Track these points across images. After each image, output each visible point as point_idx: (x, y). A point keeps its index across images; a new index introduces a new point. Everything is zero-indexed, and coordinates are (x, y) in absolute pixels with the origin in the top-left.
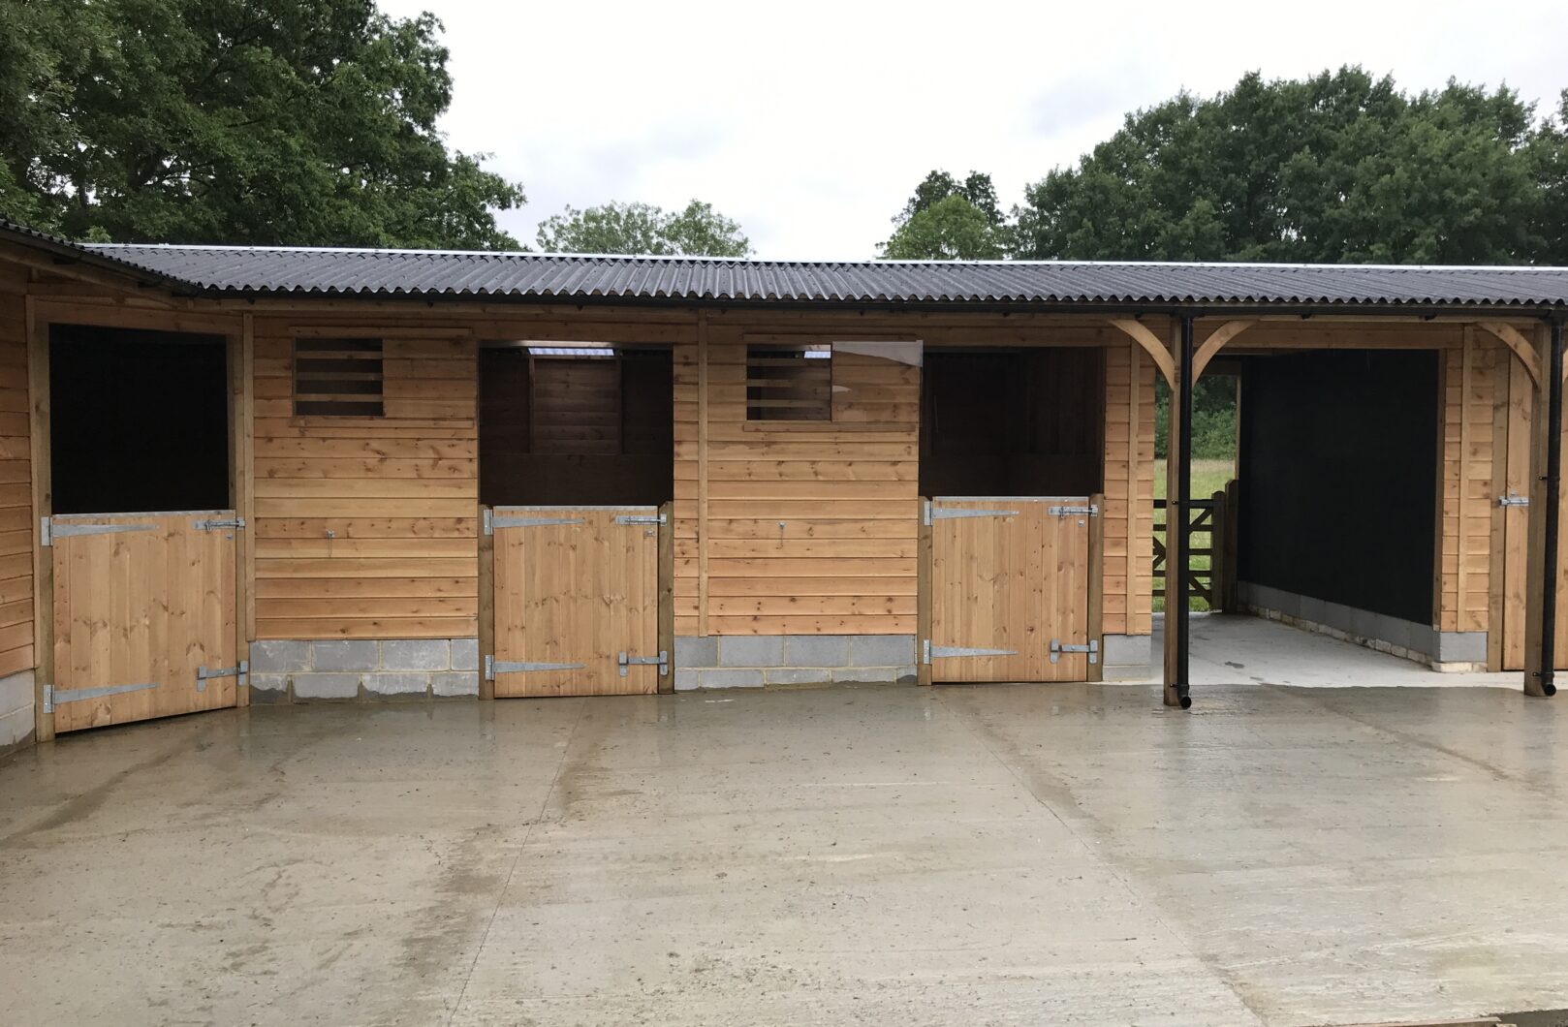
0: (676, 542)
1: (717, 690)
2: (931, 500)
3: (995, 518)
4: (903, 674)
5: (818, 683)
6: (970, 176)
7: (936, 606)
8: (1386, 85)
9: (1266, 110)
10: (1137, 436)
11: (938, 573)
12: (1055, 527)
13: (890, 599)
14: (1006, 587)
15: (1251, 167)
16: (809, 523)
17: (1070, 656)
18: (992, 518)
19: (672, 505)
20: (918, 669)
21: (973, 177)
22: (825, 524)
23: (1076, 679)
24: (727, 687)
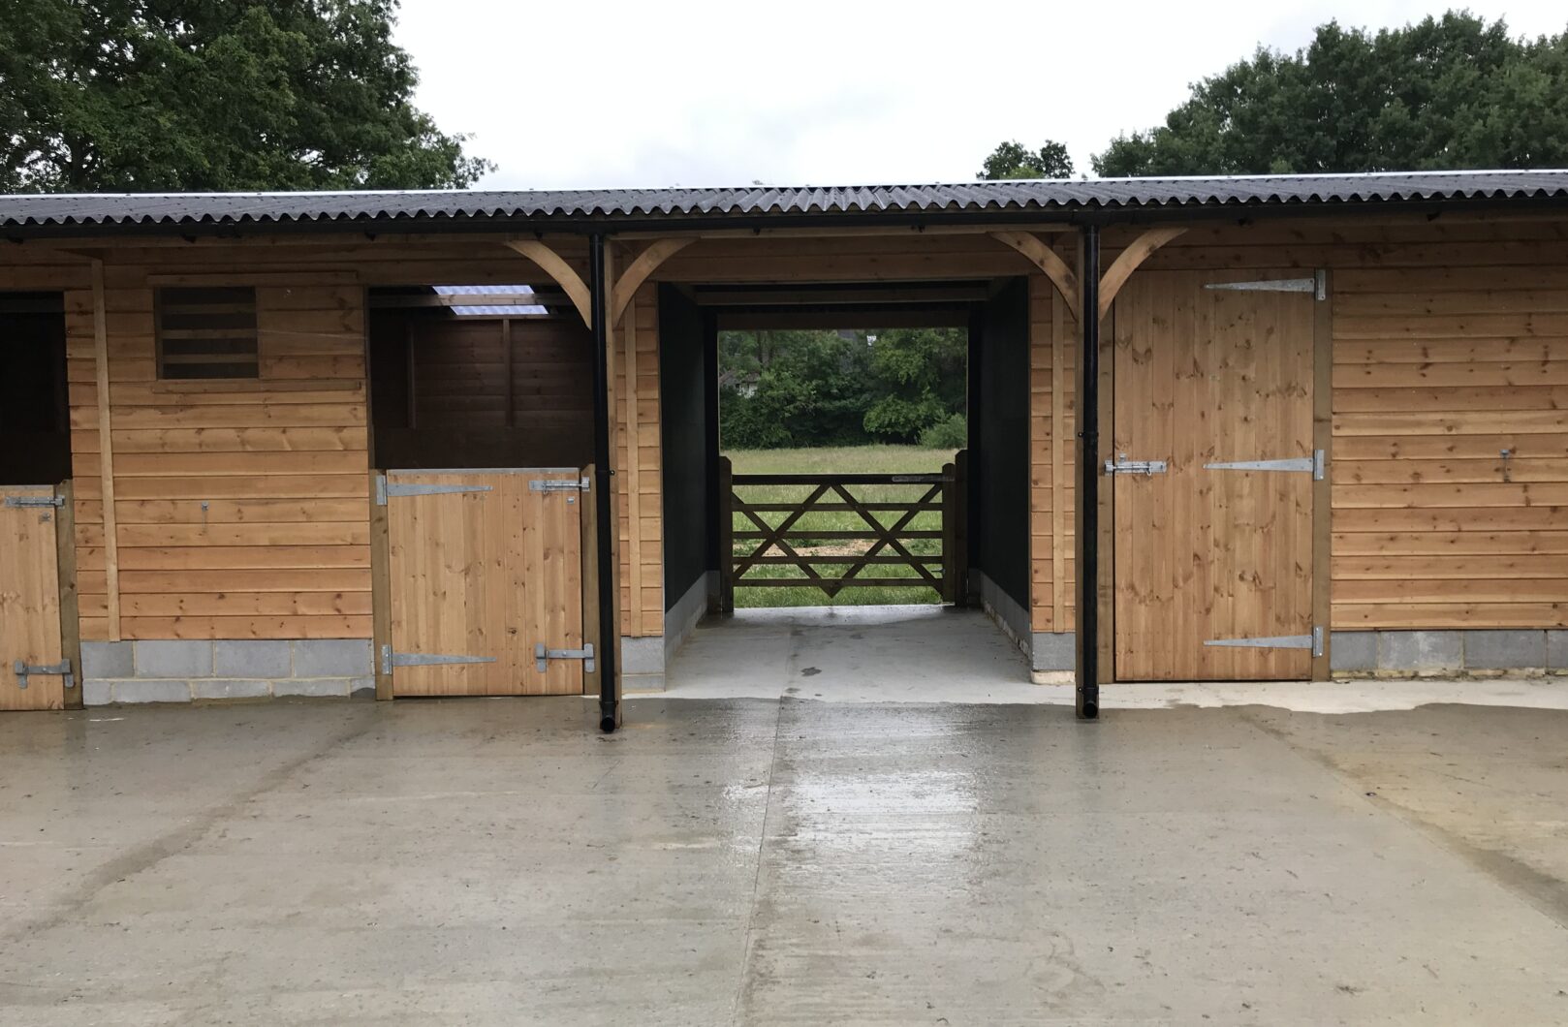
0: (77, 528)
1: (134, 705)
2: (385, 474)
3: (464, 496)
4: (357, 686)
5: (256, 697)
6: (1045, 145)
7: (395, 604)
8: (1498, 30)
9: (1352, 61)
10: (636, 392)
11: (398, 564)
12: (539, 506)
13: (339, 595)
14: (481, 579)
15: (1338, 124)
16: (239, 504)
17: (562, 664)
18: (461, 495)
19: (71, 484)
20: (376, 681)
21: (1049, 147)
22: (259, 504)
23: (570, 691)
24: (146, 701)
